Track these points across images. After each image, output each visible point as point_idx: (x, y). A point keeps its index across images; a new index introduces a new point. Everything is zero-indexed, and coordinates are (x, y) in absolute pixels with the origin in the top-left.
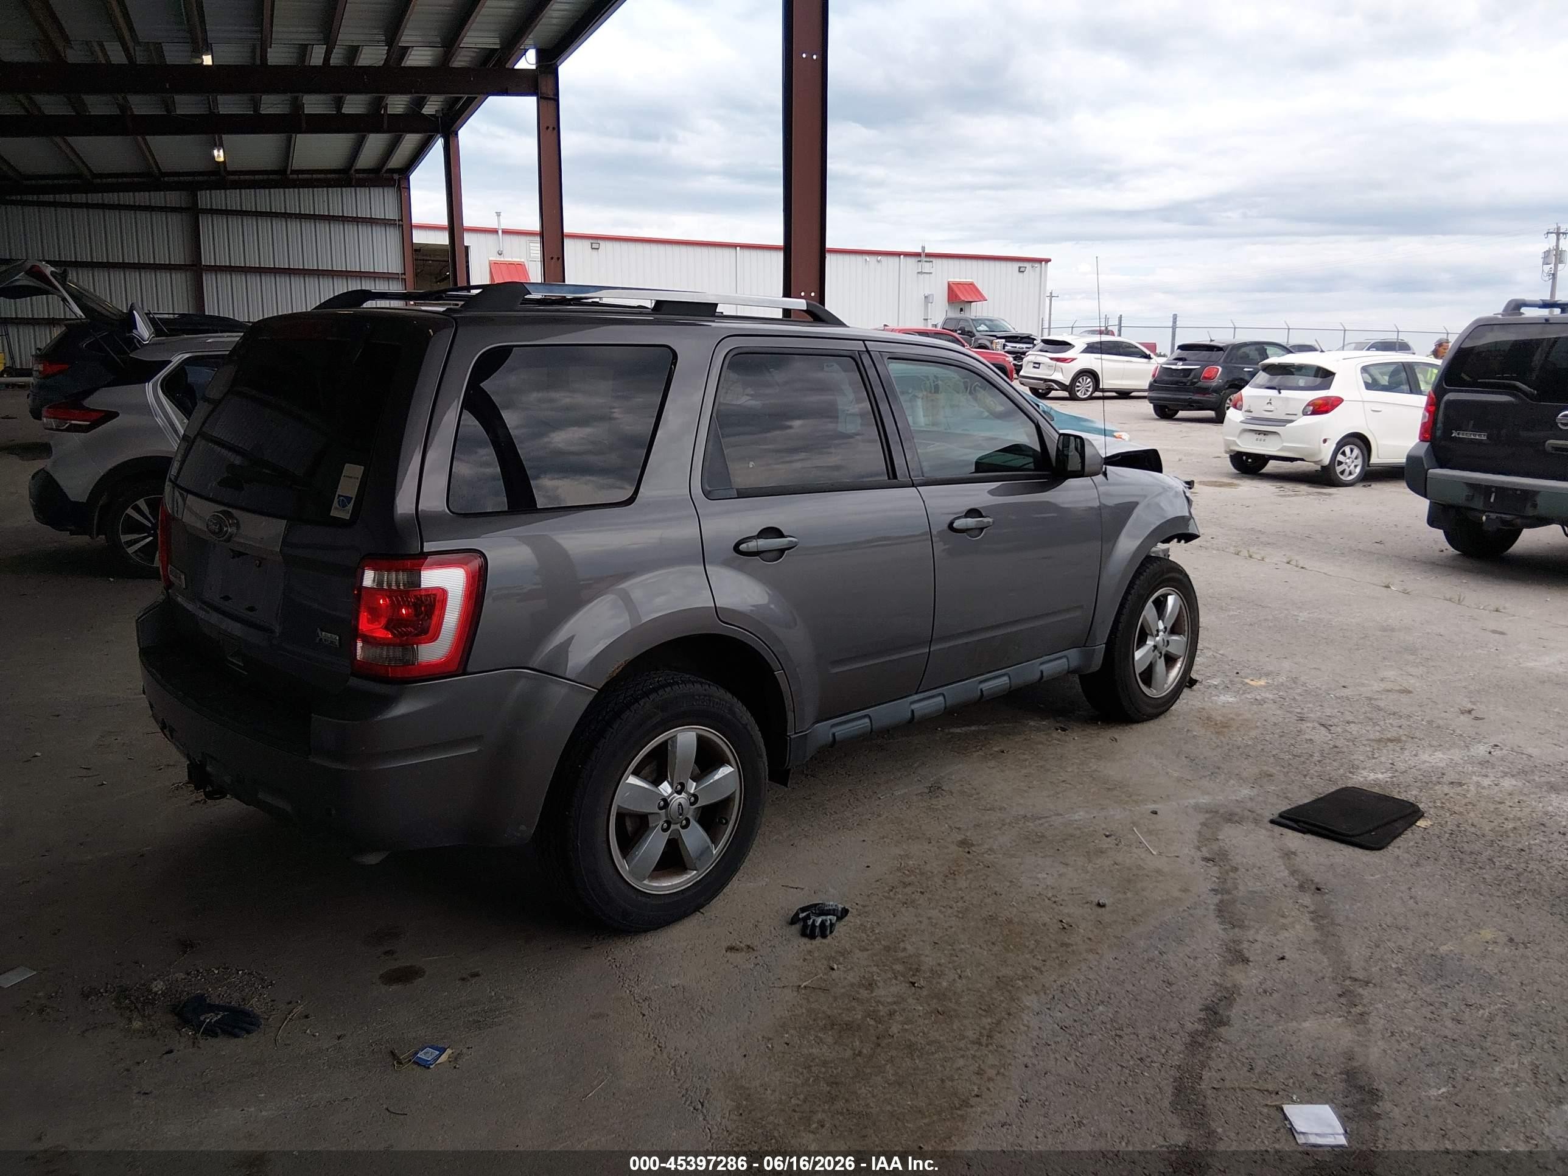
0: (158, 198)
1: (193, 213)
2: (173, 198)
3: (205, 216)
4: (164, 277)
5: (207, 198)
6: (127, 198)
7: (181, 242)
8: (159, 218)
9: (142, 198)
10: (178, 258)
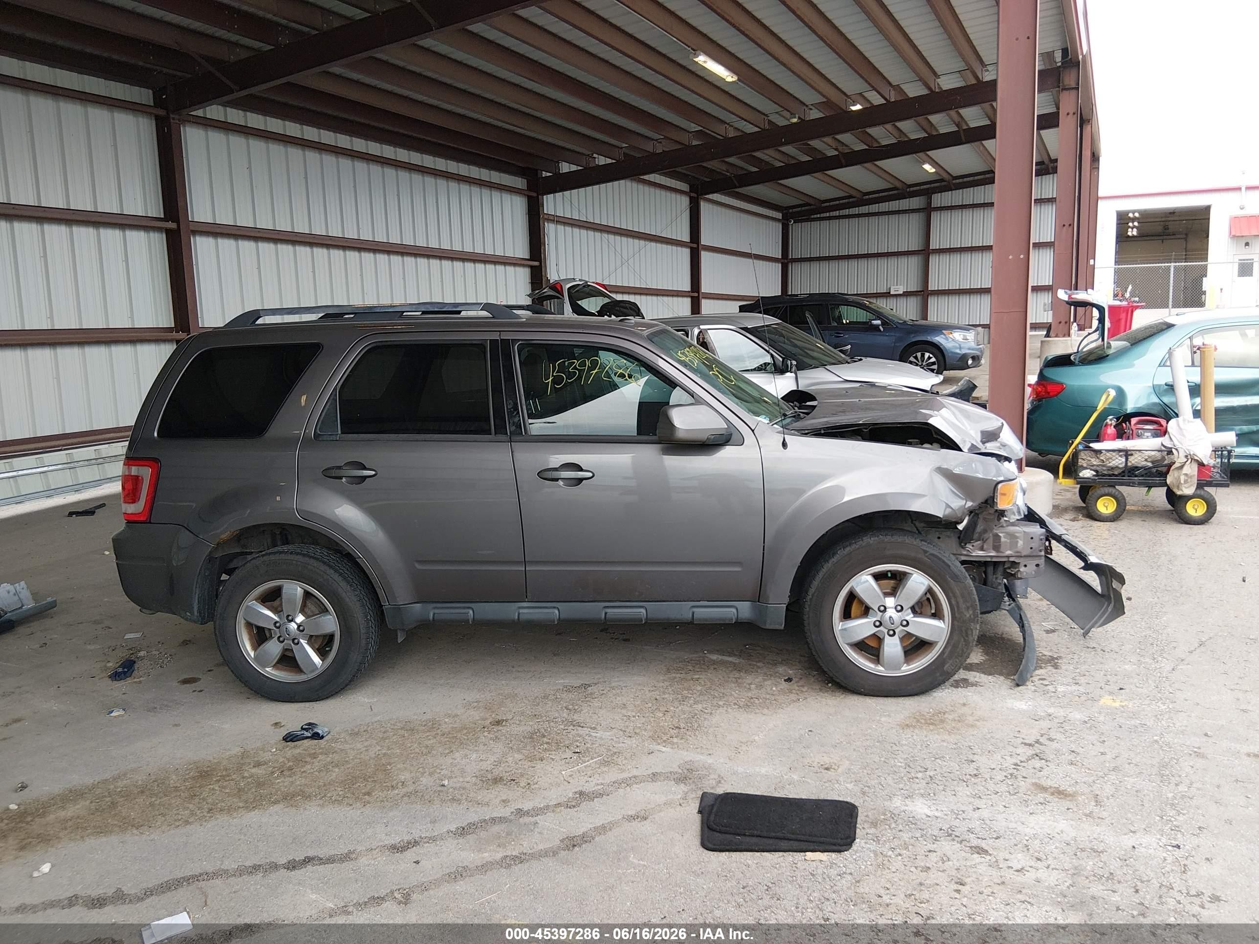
0: (904, 204)
1: (928, 211)
2: (916, 202)
3: (935, 212)
4: (903, 260)
5: (938, 199)
6: (884, 207)
7: (917, 236)
8: (904, 218)
9: (894, 205)
10: (914, 247)
